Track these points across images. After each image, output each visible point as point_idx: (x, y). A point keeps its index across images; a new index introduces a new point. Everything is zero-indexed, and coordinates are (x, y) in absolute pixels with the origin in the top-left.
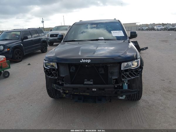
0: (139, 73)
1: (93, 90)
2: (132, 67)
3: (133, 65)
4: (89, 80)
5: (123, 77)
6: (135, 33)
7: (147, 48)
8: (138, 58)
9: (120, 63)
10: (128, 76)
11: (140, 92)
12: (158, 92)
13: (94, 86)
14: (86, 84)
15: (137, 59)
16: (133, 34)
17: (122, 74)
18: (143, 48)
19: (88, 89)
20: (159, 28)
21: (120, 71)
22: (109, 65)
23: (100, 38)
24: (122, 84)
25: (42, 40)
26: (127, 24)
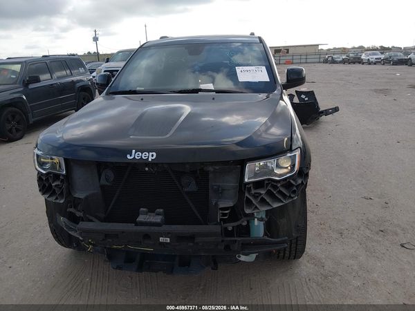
0: (294, 192)
1: (161, 239)
2: (276, 175)
3: (278, 166)
4: (152, 210)
5: (249, 203)
6: (299, 72)
7: (336, 110)
8: (293, 148)
9: (242, 164)
10: (263, 201)
11: (299, 239)
12: (353, 233)
13: (165, 228)
14: (142, 224)
15: (291, 150)
16: (296, 77)
17: (247, 195)
18: (326, 110)
19: (147, 236)
20: (373, 58)
21: (242, 187)
22: (211, 169)
23: (203, 86)
24: (248, 222)
25: (78, 85)
26: (297, 46)
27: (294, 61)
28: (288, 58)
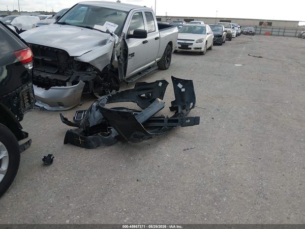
26: (279, 21)
27: (273, 33)
28: (267, 30)
